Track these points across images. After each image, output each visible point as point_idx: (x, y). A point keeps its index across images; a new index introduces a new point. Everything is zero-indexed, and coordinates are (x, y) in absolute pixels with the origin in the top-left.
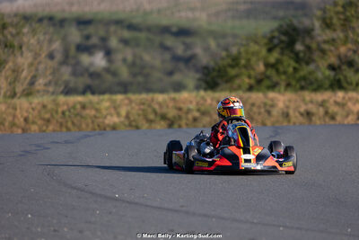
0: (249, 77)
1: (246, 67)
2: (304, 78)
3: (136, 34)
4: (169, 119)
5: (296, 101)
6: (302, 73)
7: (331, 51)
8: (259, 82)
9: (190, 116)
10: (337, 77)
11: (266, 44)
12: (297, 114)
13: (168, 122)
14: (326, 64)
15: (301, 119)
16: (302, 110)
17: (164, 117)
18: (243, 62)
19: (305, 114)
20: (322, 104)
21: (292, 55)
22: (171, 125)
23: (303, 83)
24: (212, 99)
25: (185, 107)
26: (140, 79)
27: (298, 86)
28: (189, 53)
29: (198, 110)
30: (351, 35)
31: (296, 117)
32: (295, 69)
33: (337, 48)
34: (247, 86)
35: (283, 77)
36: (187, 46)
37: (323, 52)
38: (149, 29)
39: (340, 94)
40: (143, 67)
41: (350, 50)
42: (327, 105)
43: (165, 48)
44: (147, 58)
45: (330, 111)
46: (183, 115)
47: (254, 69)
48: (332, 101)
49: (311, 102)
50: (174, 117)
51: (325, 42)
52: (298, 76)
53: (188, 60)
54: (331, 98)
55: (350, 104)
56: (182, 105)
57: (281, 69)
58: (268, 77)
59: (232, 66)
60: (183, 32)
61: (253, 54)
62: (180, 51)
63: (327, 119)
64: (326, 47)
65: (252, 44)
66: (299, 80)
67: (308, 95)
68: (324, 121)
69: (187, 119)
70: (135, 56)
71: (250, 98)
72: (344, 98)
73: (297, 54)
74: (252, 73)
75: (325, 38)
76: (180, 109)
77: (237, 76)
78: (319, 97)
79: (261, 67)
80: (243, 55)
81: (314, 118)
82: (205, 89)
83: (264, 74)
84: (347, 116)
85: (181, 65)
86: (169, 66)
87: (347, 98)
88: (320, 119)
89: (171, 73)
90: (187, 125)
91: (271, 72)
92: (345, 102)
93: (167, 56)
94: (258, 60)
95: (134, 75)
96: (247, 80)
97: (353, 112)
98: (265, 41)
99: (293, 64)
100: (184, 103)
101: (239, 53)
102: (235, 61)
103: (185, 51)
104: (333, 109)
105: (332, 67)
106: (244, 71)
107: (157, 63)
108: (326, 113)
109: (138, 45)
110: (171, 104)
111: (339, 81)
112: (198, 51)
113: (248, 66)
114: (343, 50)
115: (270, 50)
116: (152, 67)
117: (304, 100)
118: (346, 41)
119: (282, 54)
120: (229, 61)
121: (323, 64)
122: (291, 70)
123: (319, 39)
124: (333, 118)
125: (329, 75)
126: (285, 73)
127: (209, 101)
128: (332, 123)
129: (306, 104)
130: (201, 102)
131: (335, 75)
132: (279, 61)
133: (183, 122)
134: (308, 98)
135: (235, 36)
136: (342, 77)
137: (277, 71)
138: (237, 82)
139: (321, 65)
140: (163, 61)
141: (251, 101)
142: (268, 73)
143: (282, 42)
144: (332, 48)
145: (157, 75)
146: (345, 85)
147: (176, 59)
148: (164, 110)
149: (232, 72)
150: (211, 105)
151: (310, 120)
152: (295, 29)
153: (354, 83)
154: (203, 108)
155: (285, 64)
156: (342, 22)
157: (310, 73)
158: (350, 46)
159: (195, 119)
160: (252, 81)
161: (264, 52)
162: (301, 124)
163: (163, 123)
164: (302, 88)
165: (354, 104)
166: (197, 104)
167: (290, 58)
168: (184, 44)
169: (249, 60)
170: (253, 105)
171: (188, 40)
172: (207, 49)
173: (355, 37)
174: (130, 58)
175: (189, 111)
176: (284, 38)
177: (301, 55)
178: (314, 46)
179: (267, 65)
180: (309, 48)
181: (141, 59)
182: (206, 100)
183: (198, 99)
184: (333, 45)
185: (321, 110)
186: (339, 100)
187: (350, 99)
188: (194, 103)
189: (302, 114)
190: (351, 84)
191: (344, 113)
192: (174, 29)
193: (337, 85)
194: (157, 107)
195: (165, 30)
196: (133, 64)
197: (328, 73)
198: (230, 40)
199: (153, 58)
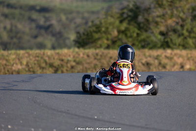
0: (108, 39)
1: (105, 32)
2: (144, 40)
3: (13, 11)
4: (55, 67)
5: (139, 56)
6: (142, 37)
7: (162, 22)
8: (114, 42)
9: (69, 65)
10: (166, 40)
11: (118, 18)
12: (140, 64)
13: (54, 69)
14: (158, 31)
15: (143, 68)
16: (144, 61)
17: (51, 65)
18: (103, 29)
19: (146, 65)
20: (157, 58)
21: (136, 25)
22: (56, 71)
23: (143, 44)
24: (84, 54)
25: (65, 59)
26: (15, 40)
27: (140, 45)
28: (48, 23)
29: (75, 61)
30: (175, 12)
31: (140, 66)
32: (138, 34)
33: (166, 21)
34: (106, 45)
35: (130, 40)
36: (47, 19)
37: (157, 23)
38: (21, 7)
39: (169, 51)
40: (17, 33)
41: (174, 21)
42: (161, 58)
43: (32, 20)
44: (20, 26)
45: (162, 62)
46: (65, 64)
47: (110, 34)
48: (163, 56)
49: (150, 56)
50: (58, 65)
51: (158, 16)
52: (140, 39)
53: (47, 28)
54: (162, 53)
55: (175, 58)
56: (64, 58)
57: (129, 35)
58: (120, 39)
59: (96, 32)
60: (44, 10)
61: (111, 24)
62: (42, 22)
63: (160, 68)
64: (158, 19)
65: (109, 18)
66: (140, 42)
67: (147, 52)
68: (159, 69)
69: (67, 67)
70: (12, 25)
71: (109, 53)
72: (171, 54)
73: (139, 24)
74: (110, 37)
75: (158, 14)
76: (62, 60)
77: (99, 39)
78: (155, 53)
79: (115, 33)
80: (104, 24)
81: (151, 67)
82: (79, 47)
83: (117, 37)
84: (174, 65)
85: (43, 31)
86: (35, 32)
87: (173, 53)
88: (155, 68)
89: (36, 37)
90: (67, 70)
91: (122, 36)
92: (172, 56)
93: (33, 25)
94: (114, 28)
95: (12, 38)
96: (106, 41)
97: (177, 64)
98: (118, 15)
99: (137, 31)
100: (65, 56)
101: (101, 23)
102: (98, 29)
103: (45, 22)
104: (164, 61)
105: (162, 34)
106: (104, 35)
107: (27, 30)
108: (160, 64)
109: (14, 18)
110: (56, 57)
111: (167, 42)
112: (54, 22)
113: (107, 32)
114: (170, 22)
115: (121, 22)
116: (24, 33)
117: (145, 55)
118: (172, 16)
119: (129, 24)
120: (94, 29)
121: (156, 31)
122: (135, 35)
123: (154, 14)
124: (164, 67)
125: (161, 39)
126: (131, 37)
127: (82, 55)
128: (163, 70)
129: (146, 58)
130: (77, 55)
131: (164, 39)
132: (127, 29)
133: (64, 69)
134: (147, 54)
135: (78, 12)
136: (169, 40)
137: (126, 35)
138: (99, 42)
139: (155, 32)
140: (31, 29)
141: (109, 55)
142: (120, 37)
143: (129, 16)
144: (163, 21)
145: (26, 38)
146: (171, 45)
147: (40, 27)
148: (52, 61)
149: (96, 36)
150: (83, 57)
151: (149, 68)
152: (138, 8)
153: (177, 44)
154: (77, 60)
155: (131, 31)
156: (169, 3)
157: (148, 37)
158: (174, 19)
159: (72, 67)
160: (109, 42)
161: (117, 22)
162: (143, 71)
163: (50, 69)
164: (143, 47)
165: (178, 58)
166: (74, 57)
167: (135, 27)
168: (45, 17)
169: (107, 28)
170: (111, 58)
171: (47, 15)
172: (60, 21)
173: (178, 14)
174: (9, 27)
175: (68, 61)
176: (130, 14)
177: (142, 25)
178: (150, 19)
179: (119, 32)
180: (147, 20)
181: (16, 27)
182: (79, 55)
183: (74, 53)
184: (163, 19)
185: (156, 62)
186: (168, 55)
187: (176, 54)
188: (72, 56)
189: (143, 64)
190: (175, 44)
191: (172, 64)
192: (38, 8)
193: (166, 45)
194: (47, 59)
195: (32, 8)
196: (11, 30)
197: (160, 37)
198: (74, 15)
199: (24, 27)
